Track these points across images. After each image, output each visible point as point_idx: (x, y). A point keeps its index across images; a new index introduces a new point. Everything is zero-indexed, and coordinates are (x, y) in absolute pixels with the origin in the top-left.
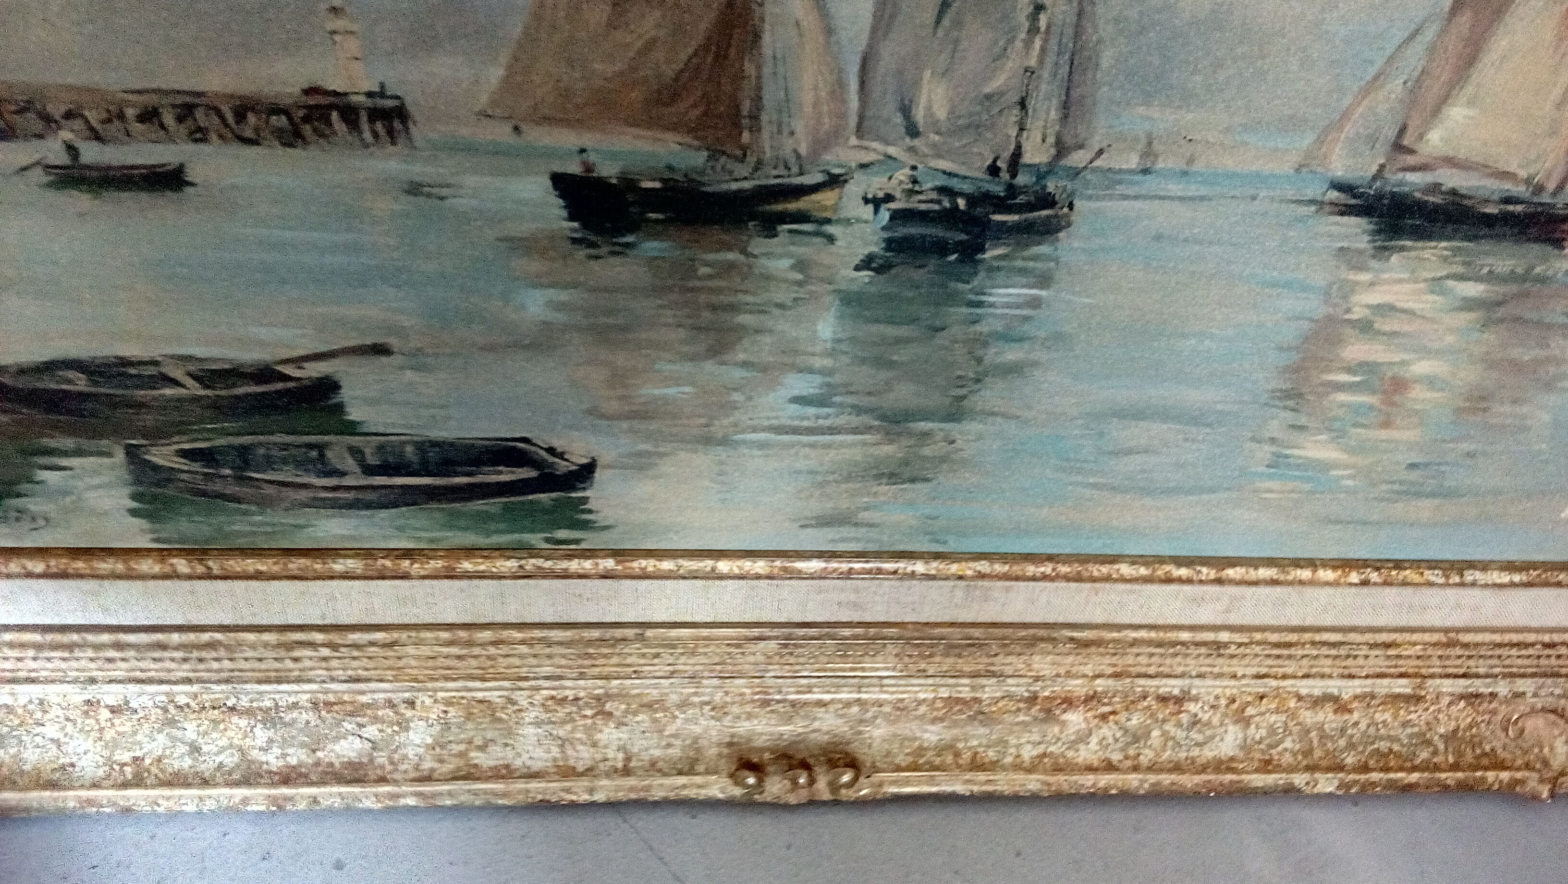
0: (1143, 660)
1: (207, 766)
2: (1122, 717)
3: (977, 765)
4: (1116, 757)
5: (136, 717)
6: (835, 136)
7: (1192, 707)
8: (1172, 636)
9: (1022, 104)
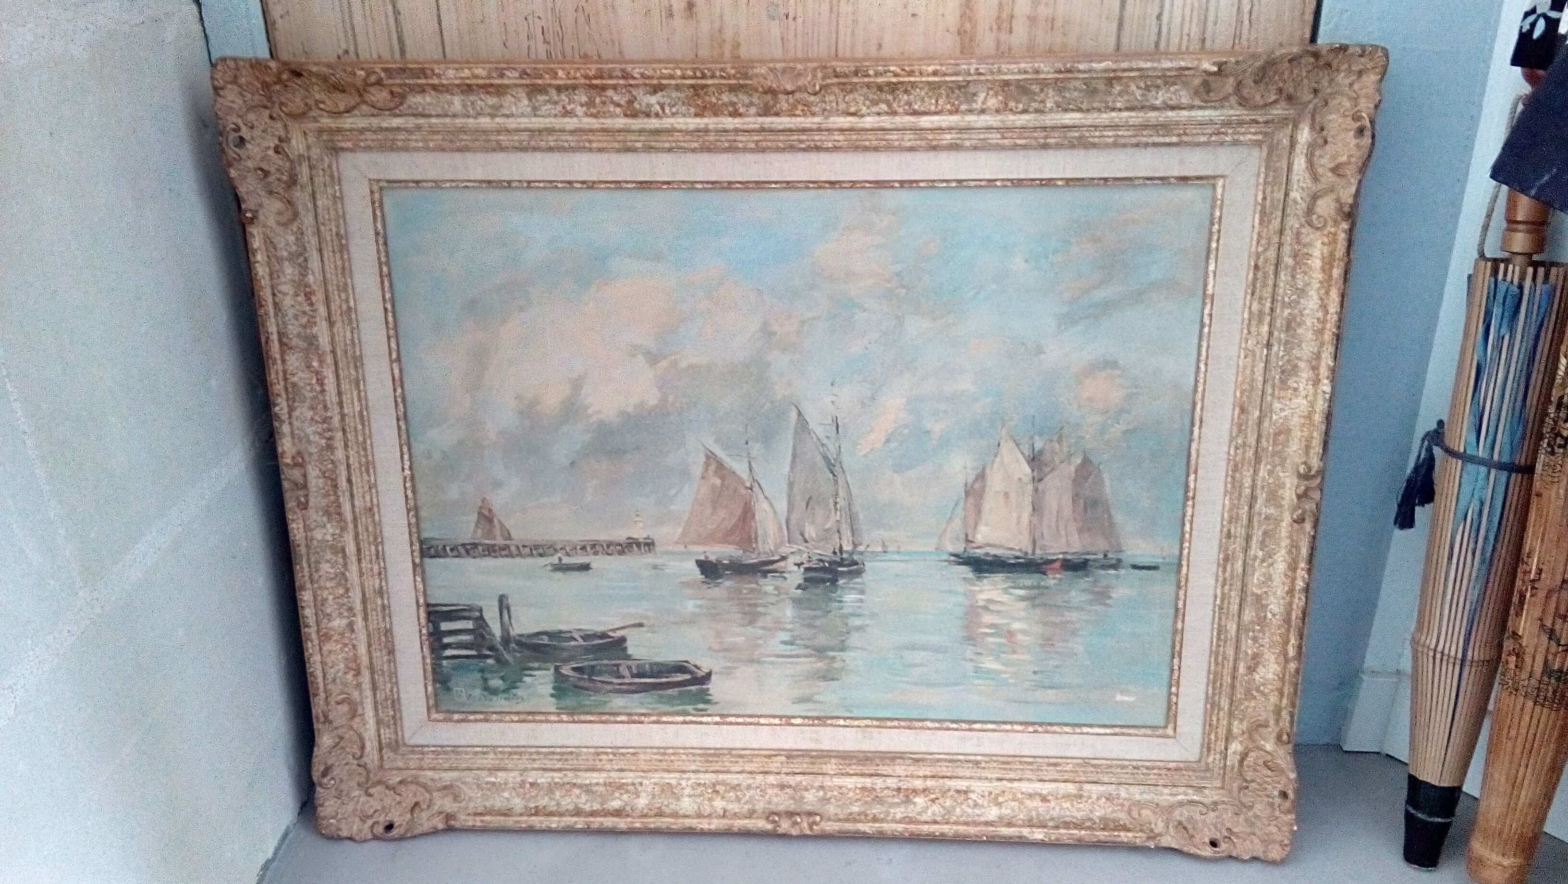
0: (944, 769)
1: (562, 810)
2: (941, 801)
3: (875, 819)
4: (939, 819)
6: (782, 544)
7: (972, 795)
8: (955, 757)
9: (839, 531)
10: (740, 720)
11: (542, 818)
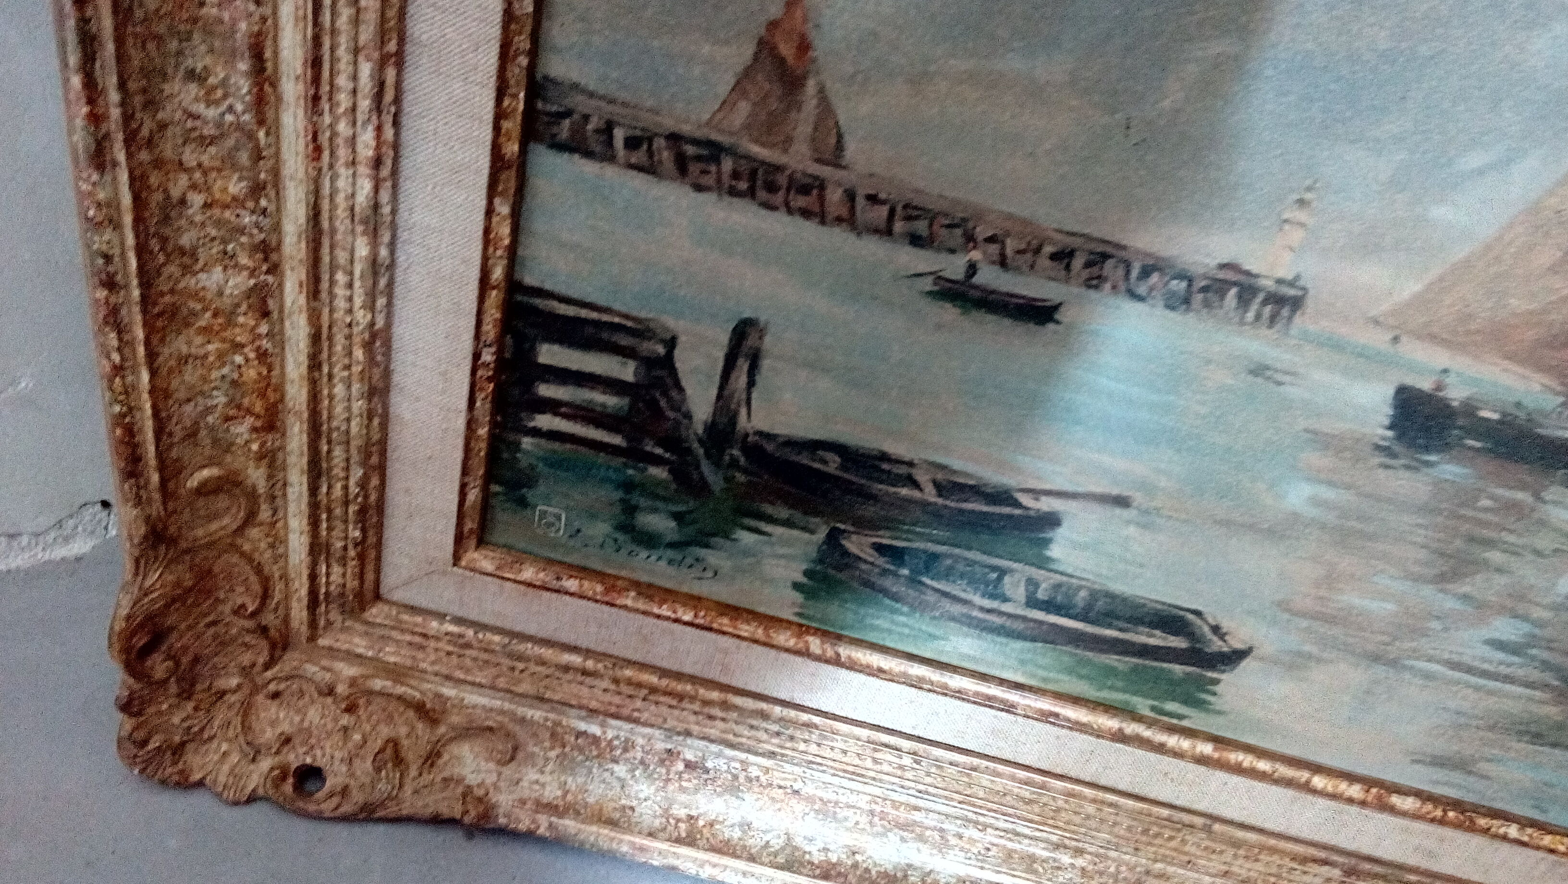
1: (754, 842)
5: (705, 776)
10: (1263, 765)
11: (702, 855)
